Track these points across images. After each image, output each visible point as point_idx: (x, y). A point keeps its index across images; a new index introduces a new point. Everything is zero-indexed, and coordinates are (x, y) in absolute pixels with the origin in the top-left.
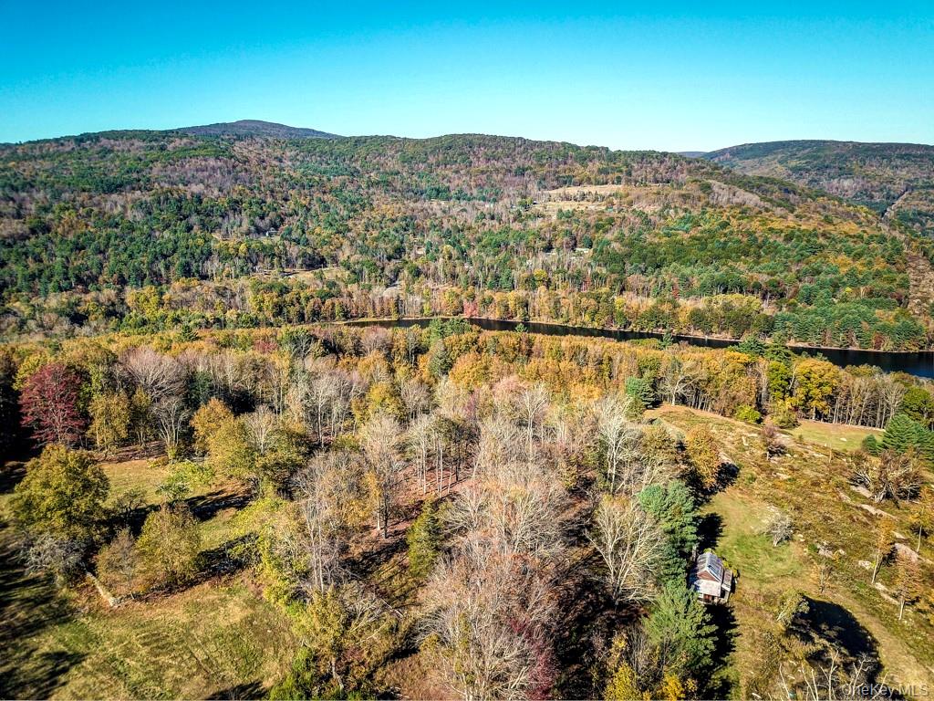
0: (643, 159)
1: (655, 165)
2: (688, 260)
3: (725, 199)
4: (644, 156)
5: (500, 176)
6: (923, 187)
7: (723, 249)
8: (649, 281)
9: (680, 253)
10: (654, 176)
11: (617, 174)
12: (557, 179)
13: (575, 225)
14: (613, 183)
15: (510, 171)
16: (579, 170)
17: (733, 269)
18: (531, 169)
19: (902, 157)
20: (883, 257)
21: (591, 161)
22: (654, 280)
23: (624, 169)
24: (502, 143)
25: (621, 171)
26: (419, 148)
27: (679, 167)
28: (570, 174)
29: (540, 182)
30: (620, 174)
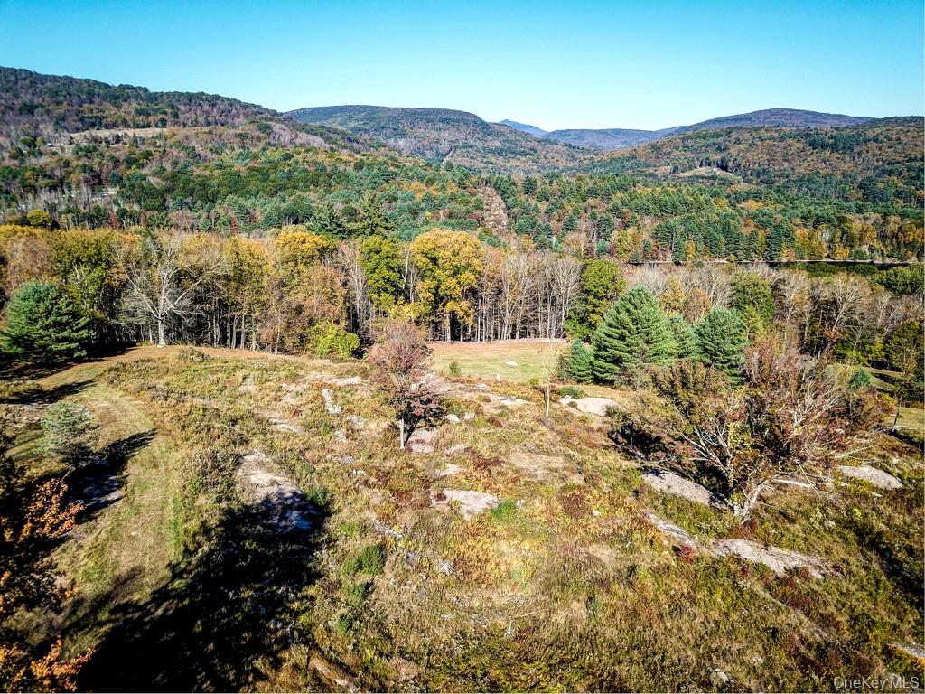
0: (190, 101)
1: (206, 107)
2: (248, 191)
3: (288, 138)
4: (191, 99)
6: (463, 147)
7: (289, 178)
8: (199, 217)
9: (236, 184)
10: (206, 119)
11: (160, 116)
12: (82, 120)
13: (97, 160)
14: (157, 126)
15: (12, 109)
16: (111, 111)
17: (302, 199)
18: (42, 106)
19: (443, 121)
21: (126, 101)
22: (204, 215)
23: (169, 110)
25: (165, 113)
27: (234, 111)
28: (100, 114)
29: (57, 123)
30: (164, 116)
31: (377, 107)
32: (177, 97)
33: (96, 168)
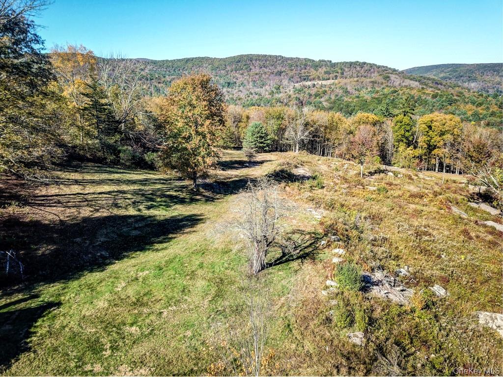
0: (351, 66)
1: (358, 69)
3: (398, 83)
4: (351, 64)
5: (267, 76)
10: (357, 74)
11: (335, 74)
12: (300, 78)
13: (302, 95)
14: (333, 79)
15: (273, 73)
16: (313, 73)
18: (285, 72)
20: (496, 104)
21: (320, 67)
23: (340, 71)
24: (269, 58)
25: (338, 72)
26: (222, 62)
27: (372, 70)
28: (308, 75)
29: (290, 79)
30: (337, 74)
31: (460, 64)
32: (344, 64)
33: (301, 98)
